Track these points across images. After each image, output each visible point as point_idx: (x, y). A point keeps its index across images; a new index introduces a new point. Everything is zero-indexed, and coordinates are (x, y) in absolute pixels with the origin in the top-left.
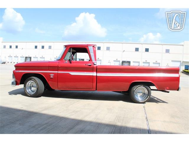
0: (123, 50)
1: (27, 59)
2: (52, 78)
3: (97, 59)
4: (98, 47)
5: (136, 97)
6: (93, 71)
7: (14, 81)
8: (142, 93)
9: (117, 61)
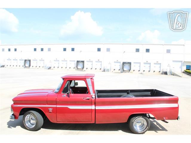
0: (124, 51)
2: (51, 112)
3: (98, 61)
4: (98, 49)
5: (135, 127)
6: (91, 105)
7: (13, 115)
8: (141, 123)
9: (117, 62)
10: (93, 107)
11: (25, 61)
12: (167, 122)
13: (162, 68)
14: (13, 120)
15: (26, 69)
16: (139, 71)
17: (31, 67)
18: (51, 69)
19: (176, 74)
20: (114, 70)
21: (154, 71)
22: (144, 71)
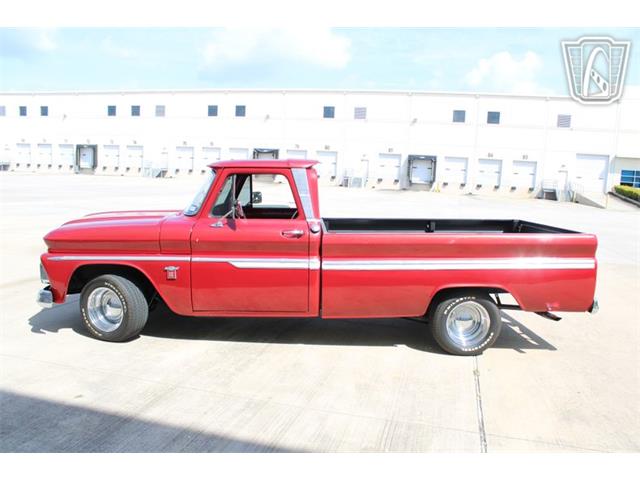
0: (412, 120)
1: (83, 152)
2: (173, 279)
3: (324, 149)
4: (325, 108)
5: (451, 334)
6: (308, 254)
7: (46, 289)
8: (471, 322)
9: (390, 154)
10: (314, 263)
11: (79, 148)
12: (558, 319)
13: (538, 179)
14: (50, 305)
15: (81, 176)
16: (463, 185)
17: (99, 169)
18: (167, 175)
19: (588, 198)
20: (380, 180)
21: (513, 188)
22: (479, 186)
